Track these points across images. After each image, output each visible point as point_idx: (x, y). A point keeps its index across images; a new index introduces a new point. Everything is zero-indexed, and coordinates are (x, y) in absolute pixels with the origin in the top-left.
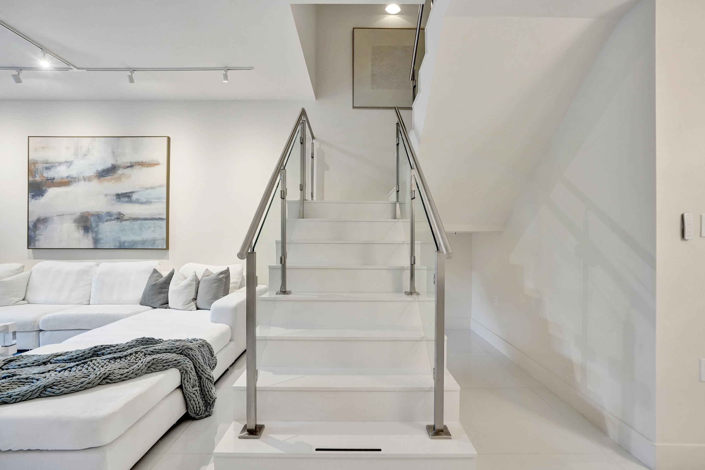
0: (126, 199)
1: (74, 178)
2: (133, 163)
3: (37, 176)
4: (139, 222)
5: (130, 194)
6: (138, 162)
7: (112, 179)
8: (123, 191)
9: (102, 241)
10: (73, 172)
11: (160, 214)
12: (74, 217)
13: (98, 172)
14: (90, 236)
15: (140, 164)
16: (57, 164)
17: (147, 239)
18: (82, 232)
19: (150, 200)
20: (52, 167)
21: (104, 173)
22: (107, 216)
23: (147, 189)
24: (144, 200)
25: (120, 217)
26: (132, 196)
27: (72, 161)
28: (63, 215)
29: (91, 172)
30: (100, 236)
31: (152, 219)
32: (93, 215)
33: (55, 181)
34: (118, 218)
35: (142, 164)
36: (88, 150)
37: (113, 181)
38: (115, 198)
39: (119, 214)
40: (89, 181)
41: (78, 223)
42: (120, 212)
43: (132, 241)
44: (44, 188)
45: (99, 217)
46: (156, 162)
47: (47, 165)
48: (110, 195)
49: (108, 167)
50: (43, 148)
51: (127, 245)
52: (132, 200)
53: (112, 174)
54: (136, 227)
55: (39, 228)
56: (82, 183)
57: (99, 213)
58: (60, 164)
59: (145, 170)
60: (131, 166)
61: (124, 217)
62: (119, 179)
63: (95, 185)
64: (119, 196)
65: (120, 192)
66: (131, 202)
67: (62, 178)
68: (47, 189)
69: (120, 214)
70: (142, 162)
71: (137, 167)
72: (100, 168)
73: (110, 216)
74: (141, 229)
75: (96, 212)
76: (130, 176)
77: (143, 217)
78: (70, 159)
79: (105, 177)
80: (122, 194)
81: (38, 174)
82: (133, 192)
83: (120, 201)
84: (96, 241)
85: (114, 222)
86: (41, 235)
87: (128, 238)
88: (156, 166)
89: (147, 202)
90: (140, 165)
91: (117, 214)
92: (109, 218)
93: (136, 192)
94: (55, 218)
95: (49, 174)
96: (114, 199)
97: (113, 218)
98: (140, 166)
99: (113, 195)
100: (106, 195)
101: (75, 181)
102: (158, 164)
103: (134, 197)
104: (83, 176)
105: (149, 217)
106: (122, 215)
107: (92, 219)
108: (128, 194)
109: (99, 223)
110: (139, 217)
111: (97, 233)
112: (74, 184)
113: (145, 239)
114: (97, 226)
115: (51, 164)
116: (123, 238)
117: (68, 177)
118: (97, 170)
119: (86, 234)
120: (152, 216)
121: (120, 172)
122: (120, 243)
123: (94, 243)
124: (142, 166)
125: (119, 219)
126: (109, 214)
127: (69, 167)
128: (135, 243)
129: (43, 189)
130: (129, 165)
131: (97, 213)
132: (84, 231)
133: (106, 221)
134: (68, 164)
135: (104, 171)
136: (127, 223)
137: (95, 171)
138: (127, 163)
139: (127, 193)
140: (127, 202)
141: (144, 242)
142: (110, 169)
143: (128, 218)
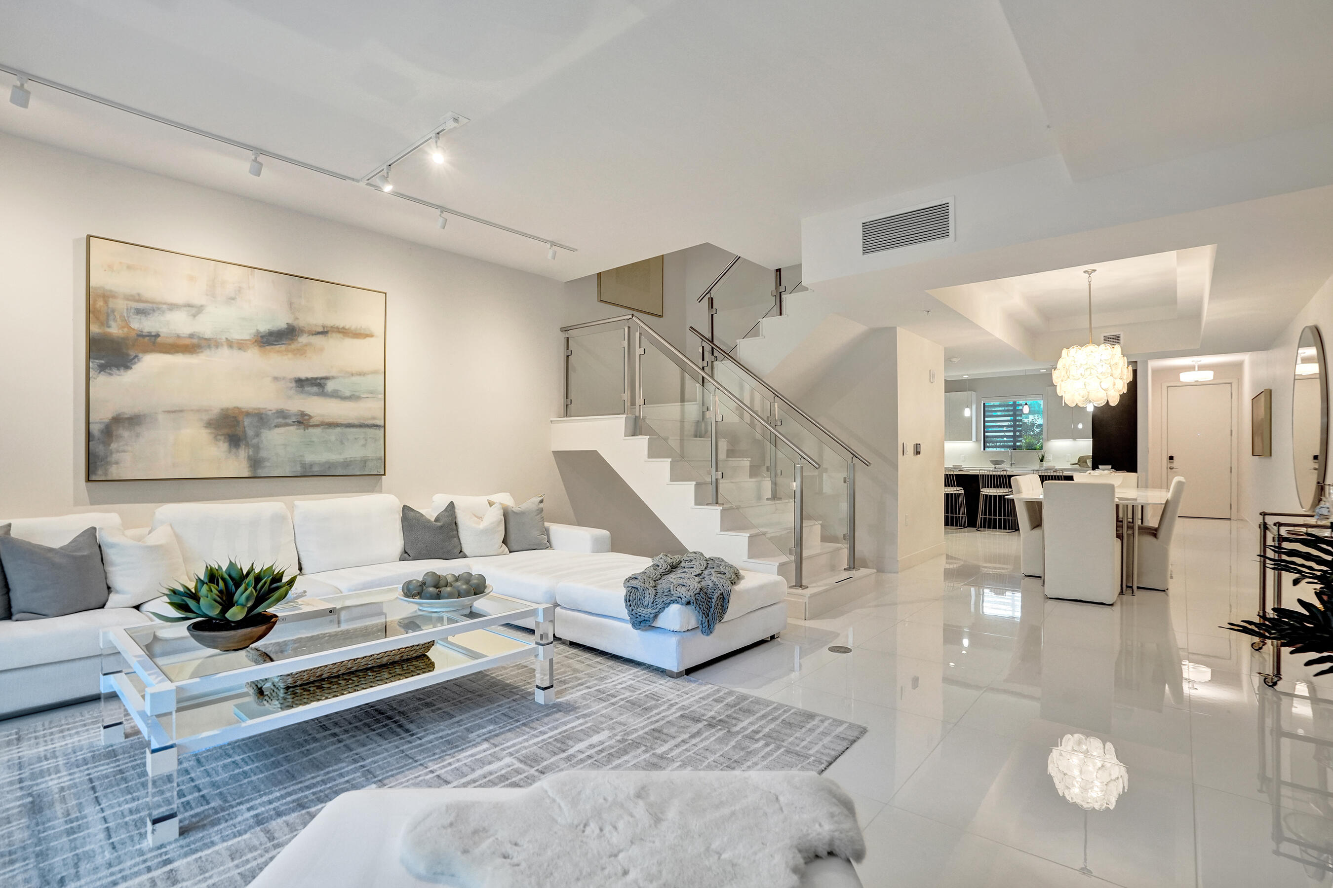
0: (315, 389)
1: (206, 339)
2: (327, 327)
3: (112, 323)
4: (338, 430)
5: (322, 381)
6: (338, 328)
7: (287, 351)
8: (310, 375)
9: (267, 464)
10: (204, 326)
11: (374, 418)
12: (206, 417)
13: (260, 335)
14: (243, 453)
15: (340, 330)
16: (164, 306)
17: (352, 459)
18: (224, 446)
19: (357, 394)
20: (154, 310)
21: (273, 338)
22: (278, 417)
23: (352, 375)
24: (348, 394)
25: (303, 421)
26: (326, 384)
27: (202, 306)
28: (181, 411)
29: (245, 334)
30: (263, 454)
31: (361, 426)
32: (248, 414)
33: (159, 339)
34: (299, 423)
35: (344, 332)
36: (239, 290)
37: (290, 355)
38: (293, 385)
39: (301, 414)
40: (240, 349)
41: (215, 428)
42: (303, 412)
43: (326, 463)
44: (132, 353)
45: (261, 419)
46: (368, 333)
47: (141, 306)
48: (284, 378)
49: (279, 328)
50: (129, 267)
51: (316, 469)
52: (325, 391)
53: (287, 342)
54: (333, 438)
55: (120, 437)
56: (225, 351)
57: (263, 411)
58: (173, 307)
59: (349, 342)
60: (324, 332)
61: (311, 420)
62: (301, 352)
63: (253, 358)
64: (301, 383)
65: (303, 375)
66: (323, 394)
67: (178, 337)
68: (140, 355)
69: (303, 414)
70: (343, 328)
71: (334, 335)
72: (264, 328)
73: (285, 417)
74: (342, 443)
75: (255, 409)
76: (322, 350)
77: (346, 422)
78: (197, 301)
79: (275, 345)
80: (307, 379)
81: (115, 320)
82: (326, 378)
83: (302, 392)
84: (255, 463)
85: (292, 428)
86: (124, 451)
87: (318, 456)
88: (368, 339)
89: (353, 397)
90: (339, 332)
91: (298, 415)
92: (281, 420)
93: (333, 378)
94: (161, 417)
95: (148, 325)
96: (292, 388)
97: (289, 421)
98: (340, 335)
99: (291, 379)
100: (276, 379)
101: (209, 347)
102: (371, 336)
103: (330, 386)
104: (227, 338)
105: (356, 422)
106: (306, 417)
107: (247, 422)
108: (318, 381)
109: (262, 430)
110: (339, 421)
111: (257, 448)
112: (207, 352)
113: (348, 460)
114: (257, 435)
115: (151, 305)
116: (309, 458)
117: (191, 336)
118: (257, 330)
119: (234, 450)
120: (362, 421)
121: (303, 339)
122: (303, 465)
123: (251, 466)
124: (344, 336)
125: (302, 423)
126: (282, 414)
127: (194, 316)
128: (331, 465)
129: (128, 355)
130: (321, 330)
131: (257, 412)
132: (230, 445)
133: (276, 426)
134: (194, 311)
135: (271, 334)
136: (318, 431)
137: (253, 331)
138: (316, 326)
139: (317, 379)
140: (317, 394)
141: (346, 464)
142: (284, 331)
143: (318, 423)
